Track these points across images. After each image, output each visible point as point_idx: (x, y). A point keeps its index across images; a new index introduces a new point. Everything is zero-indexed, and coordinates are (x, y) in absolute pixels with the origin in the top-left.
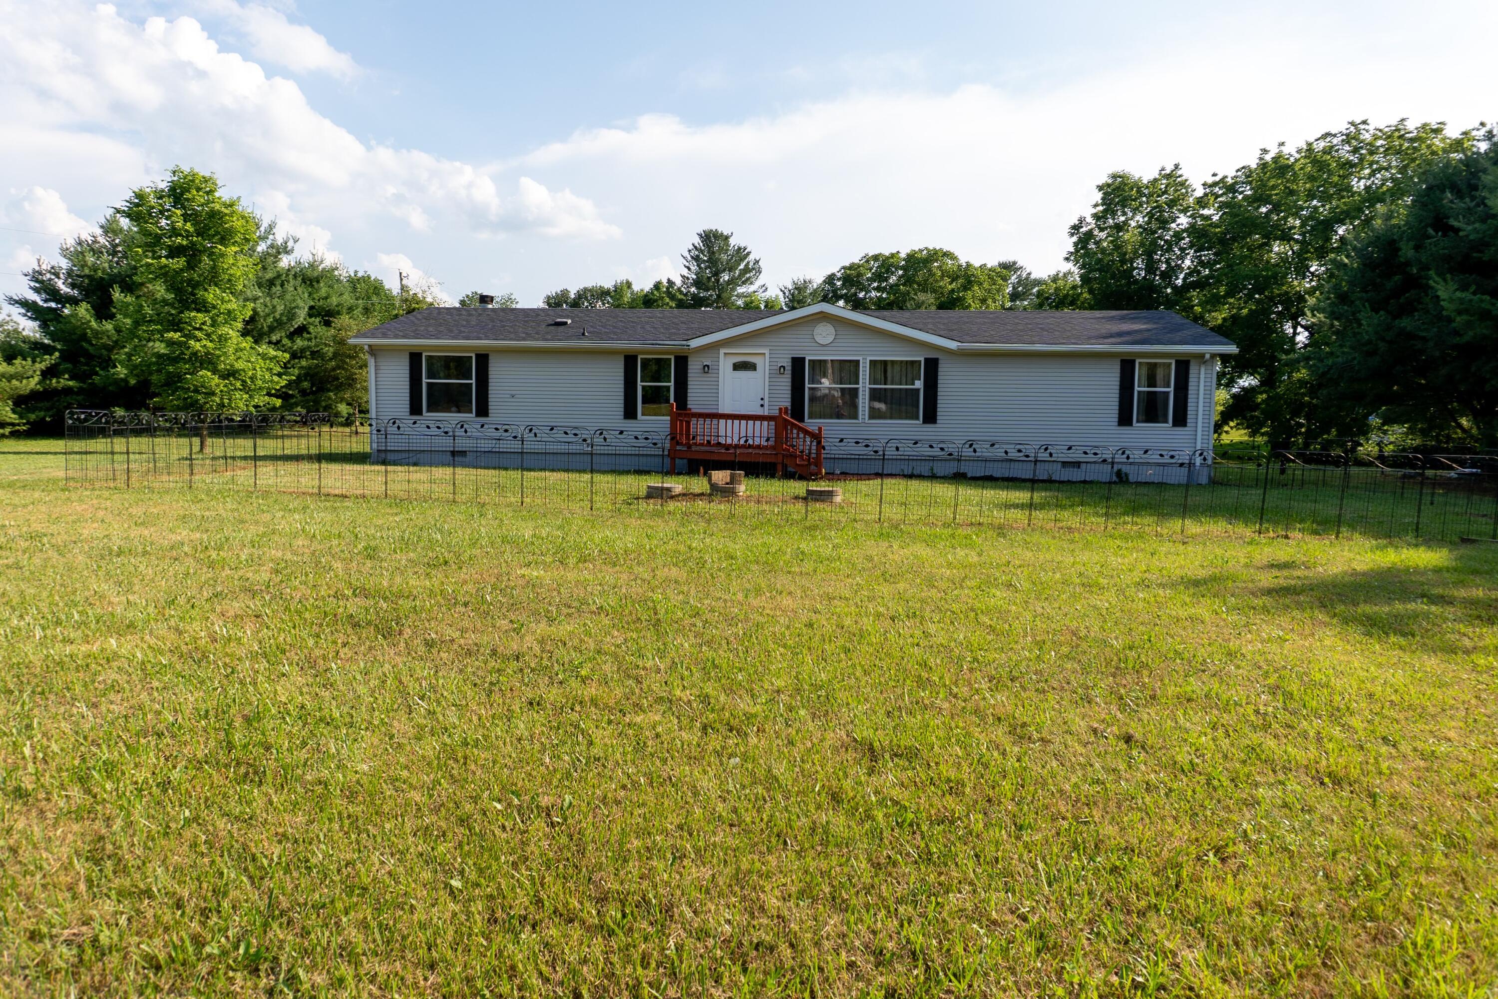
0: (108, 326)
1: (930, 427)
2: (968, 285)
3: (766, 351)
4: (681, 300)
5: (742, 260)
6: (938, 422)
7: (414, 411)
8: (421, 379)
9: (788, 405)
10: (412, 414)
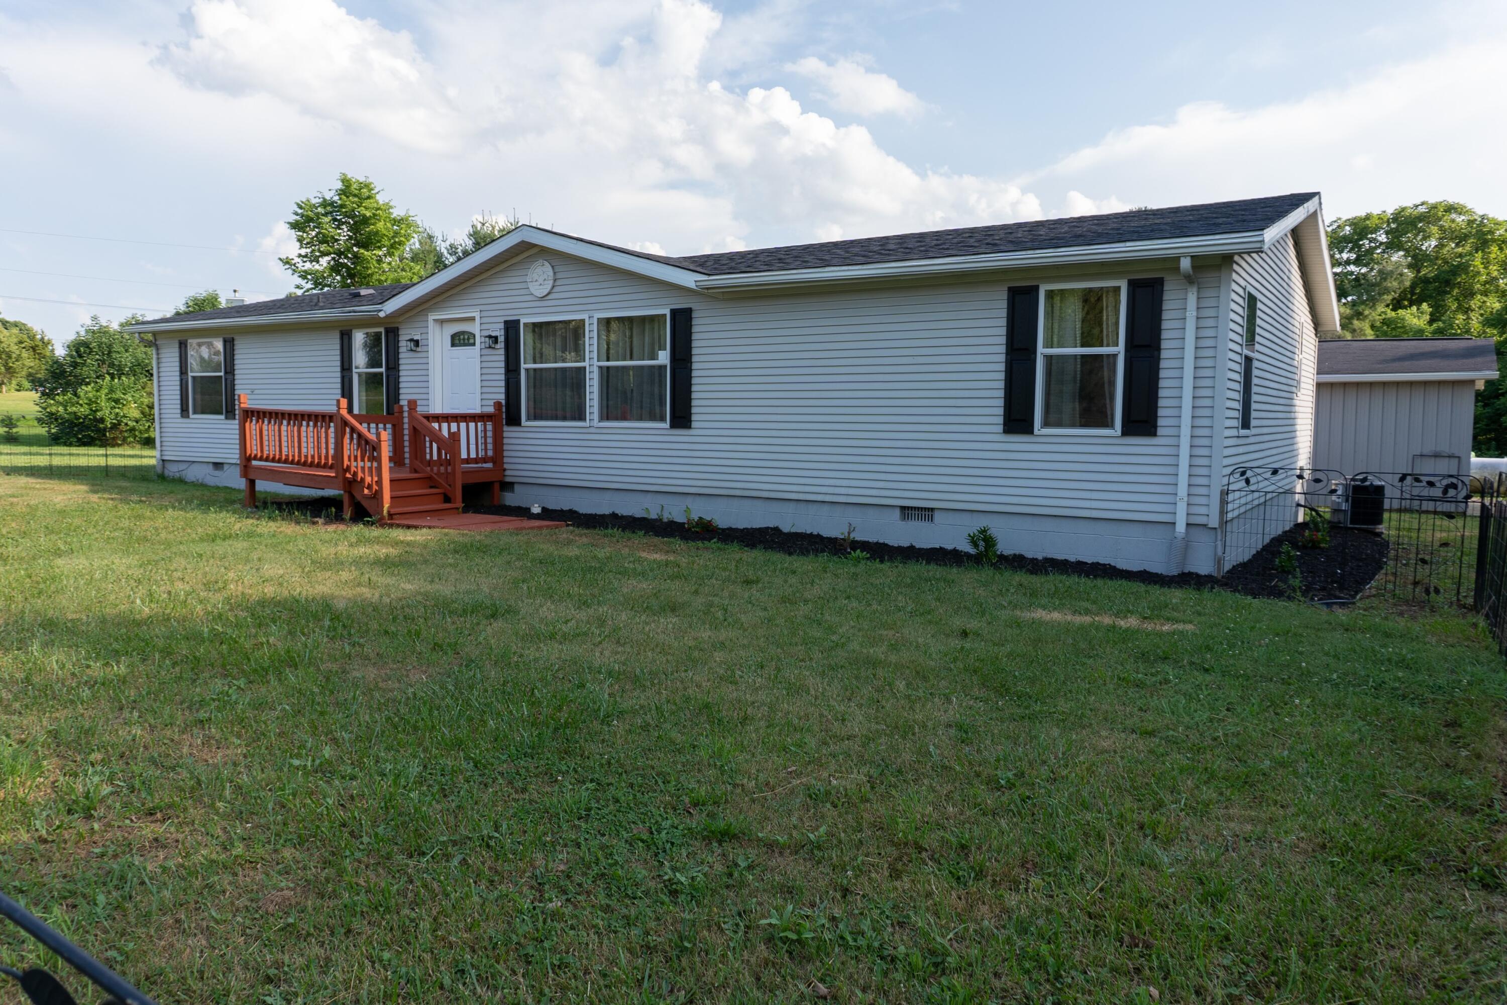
1: (681, 434)
3: (473, 313)
6: (694, 424)
7: (184, 412)
8: (186, 373)
9: (501, 397)
10: (182, 416)
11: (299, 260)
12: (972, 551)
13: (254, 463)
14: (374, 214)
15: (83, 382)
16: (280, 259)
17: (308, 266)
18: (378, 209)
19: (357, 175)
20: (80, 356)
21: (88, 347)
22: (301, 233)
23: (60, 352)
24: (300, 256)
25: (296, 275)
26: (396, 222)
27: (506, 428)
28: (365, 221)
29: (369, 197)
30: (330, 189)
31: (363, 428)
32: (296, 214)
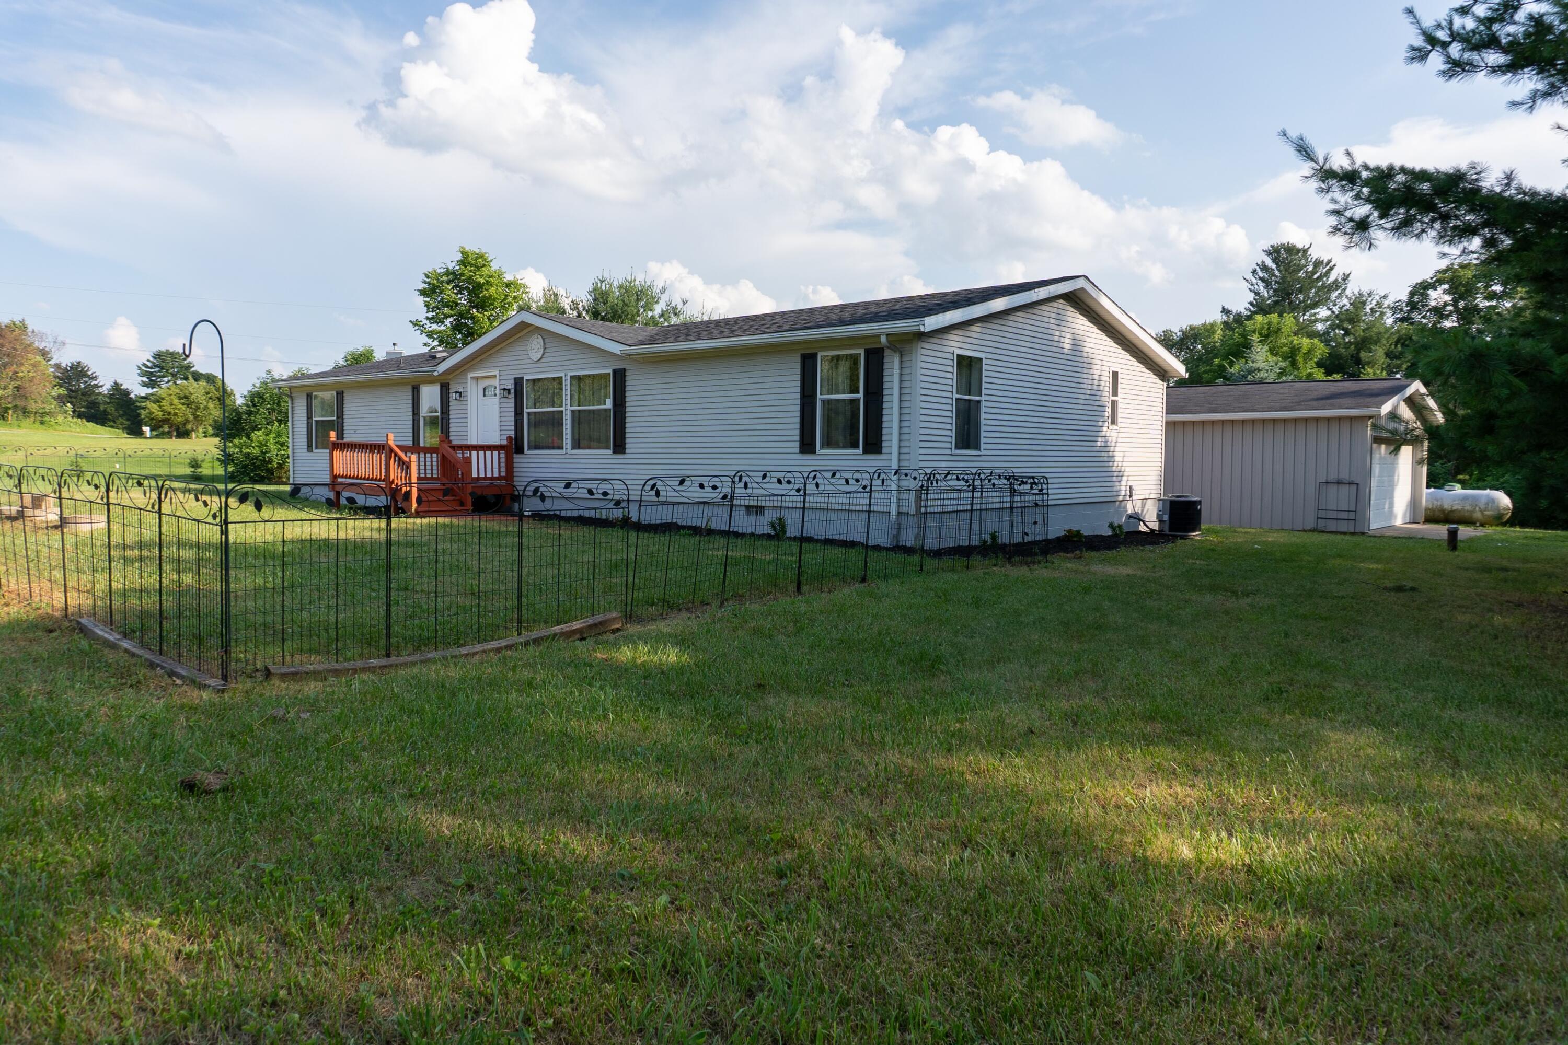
1: (619, 458)
3: (496, 372)
6: (627, 451)
7: (309, 448)
8: (311, 418)
9: (512, 433)
10: (308, 451)
11: (427, 322)
12: (773, 533)
13: (340, 480)
14: (487, 281)
15: (255, 428)
16: (411, 321)
17: (435, 326)
18: (491, 277)
19: (473, 247)
20: (254, 405)
21: (261, 397)
22: (428, 299)
23: (240, 401)
24: (427, 318)
25: (424, 335)
26: (508, 285)
27: (515, 456)
28: (479, 286)
29: (484, 266)
30: (451, 260)
31: (402, 454)
32: (425, 282)
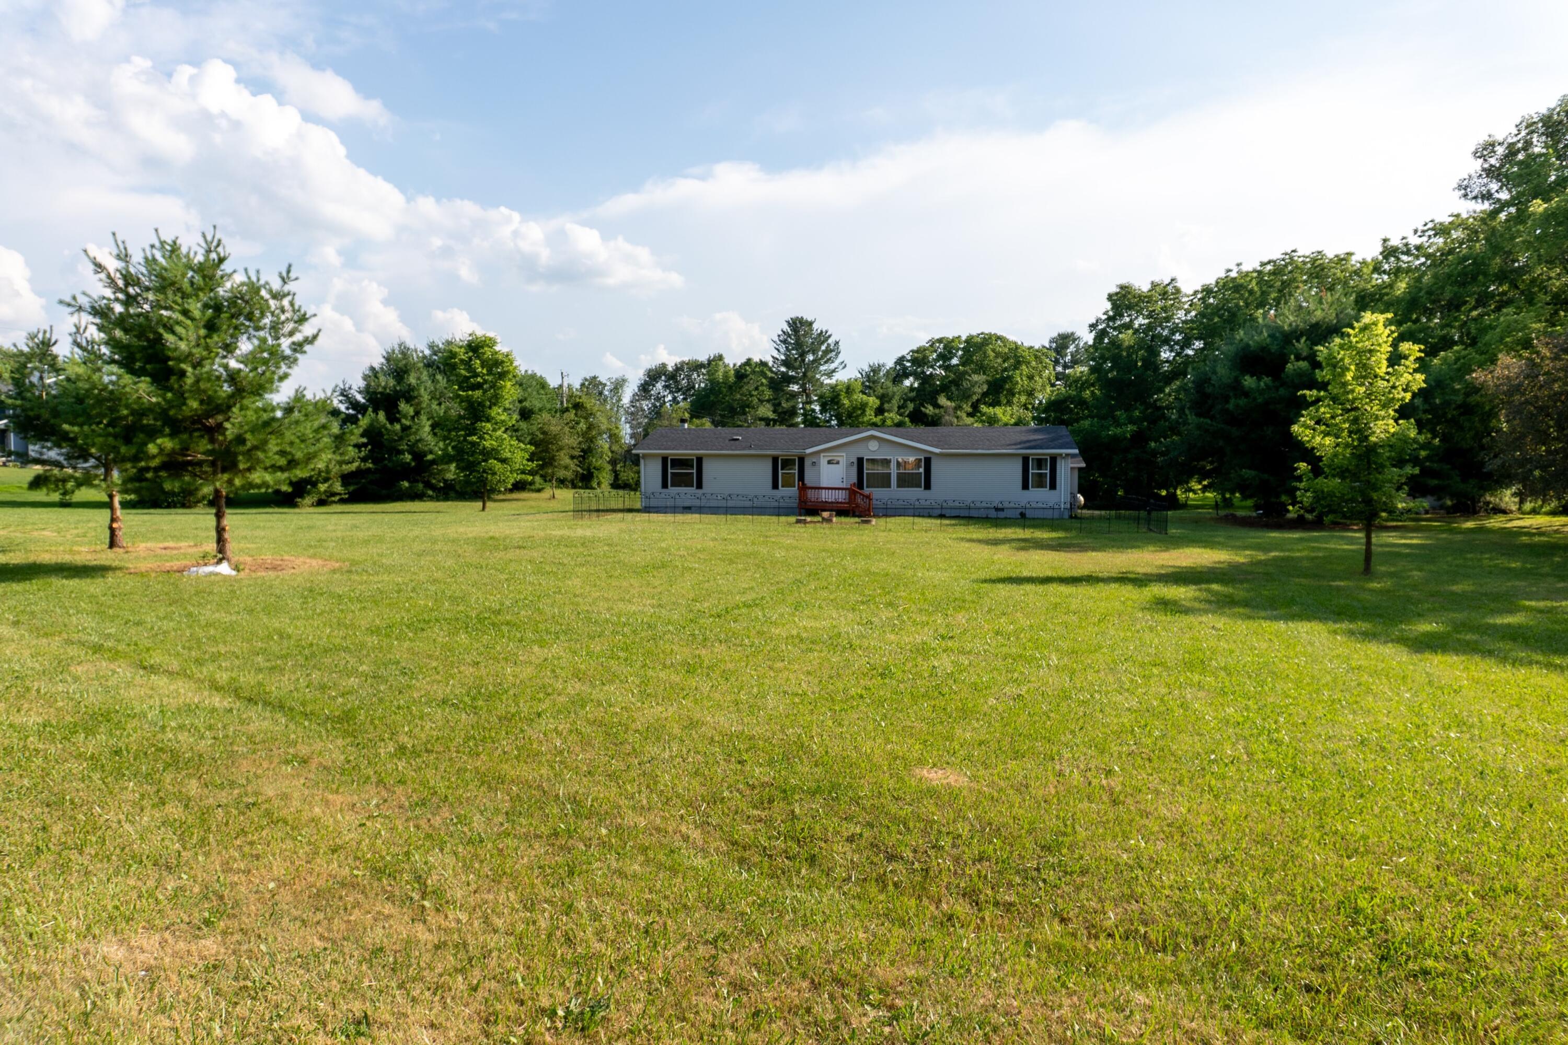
0: (398, 427)
1: (927, 492)
2: (1017, 365)
3: (843, 454)
4: (772, 378)
5: (823, 343)
6: (932, 489)
8: (667, 471)
9: (856, 481)
12: (1020, 517)
